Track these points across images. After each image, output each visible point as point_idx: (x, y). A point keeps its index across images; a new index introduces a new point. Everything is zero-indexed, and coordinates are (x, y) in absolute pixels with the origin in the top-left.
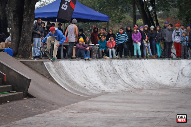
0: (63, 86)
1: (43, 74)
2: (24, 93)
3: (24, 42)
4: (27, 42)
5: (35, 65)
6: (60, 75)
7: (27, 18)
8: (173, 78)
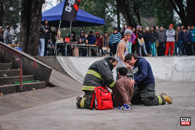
0: (76, 79)
1: (56, 68)
2: (46, 82)
3: (33, 41)
4: (36, 41)
5: (48, 60)
6: (71, 69)
7: (35, 18)
8: (168, 74)
